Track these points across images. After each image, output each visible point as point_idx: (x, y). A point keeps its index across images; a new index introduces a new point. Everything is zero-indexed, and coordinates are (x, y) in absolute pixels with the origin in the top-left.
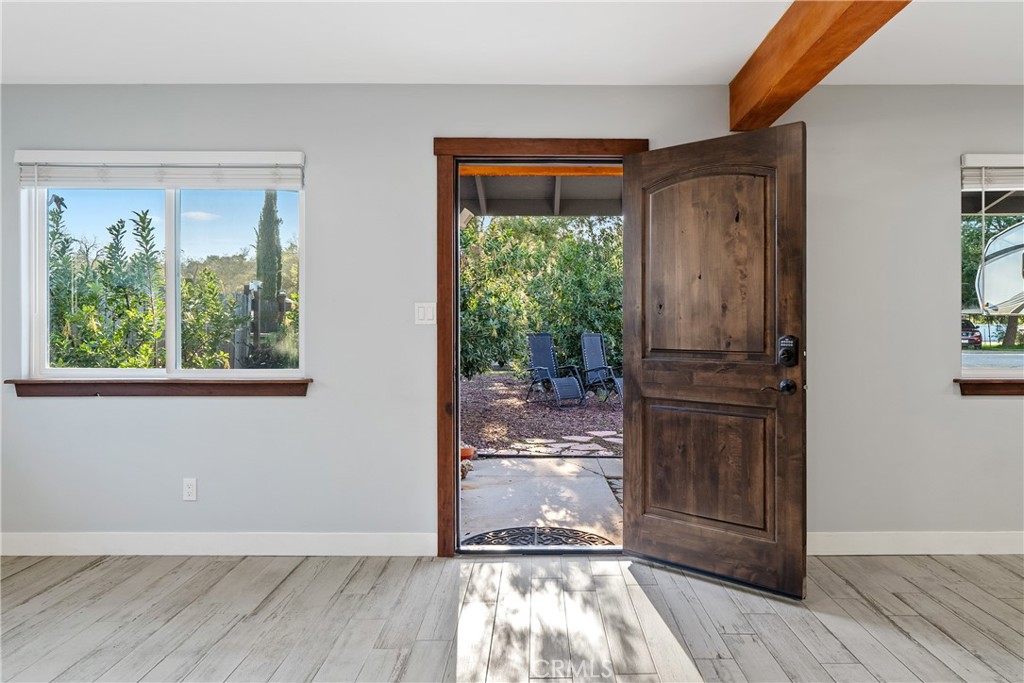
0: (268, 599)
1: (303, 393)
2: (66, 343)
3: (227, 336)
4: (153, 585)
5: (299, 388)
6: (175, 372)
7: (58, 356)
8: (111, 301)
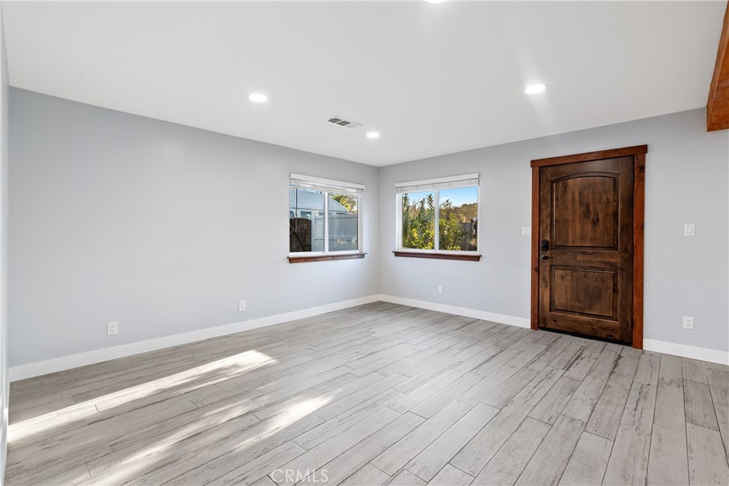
0: (462, 327)
1: (478, 260)
2: (407, 241)
3: (459, 240)
4: (429, 317)
5: (477, 258)
6: (437, 251)
7: (404, 245)
8: (421, 227)
